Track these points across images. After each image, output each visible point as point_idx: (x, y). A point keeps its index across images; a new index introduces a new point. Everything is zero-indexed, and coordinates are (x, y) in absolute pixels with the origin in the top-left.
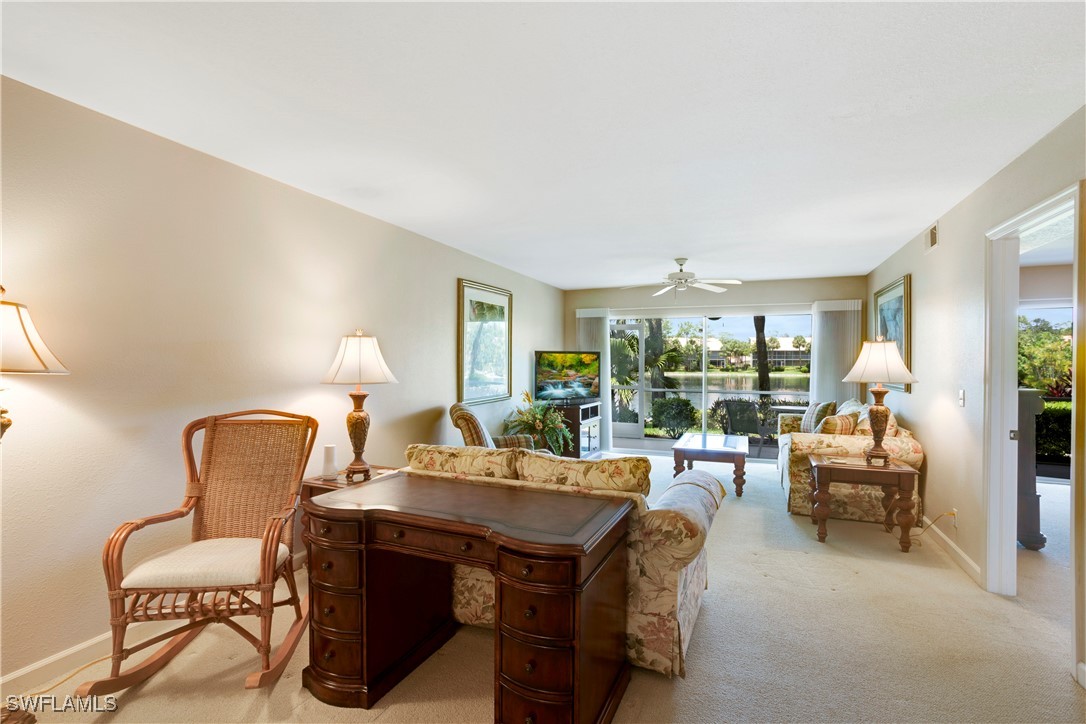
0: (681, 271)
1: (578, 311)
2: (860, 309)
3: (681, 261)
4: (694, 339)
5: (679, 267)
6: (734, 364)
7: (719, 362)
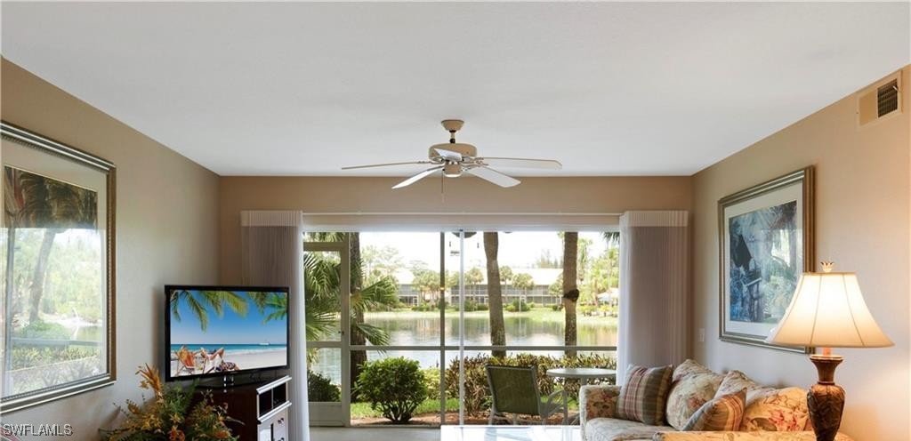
0: (452, 141)
1: (244, 214)
2: (686, 224)
3: (452, 126)
4: (379, 269)
5: (448, 136)
6: (428, 301)
7: (411, 298)
